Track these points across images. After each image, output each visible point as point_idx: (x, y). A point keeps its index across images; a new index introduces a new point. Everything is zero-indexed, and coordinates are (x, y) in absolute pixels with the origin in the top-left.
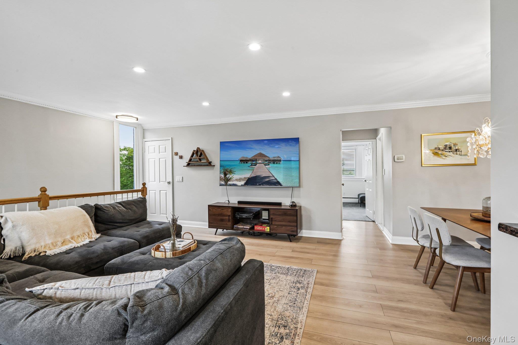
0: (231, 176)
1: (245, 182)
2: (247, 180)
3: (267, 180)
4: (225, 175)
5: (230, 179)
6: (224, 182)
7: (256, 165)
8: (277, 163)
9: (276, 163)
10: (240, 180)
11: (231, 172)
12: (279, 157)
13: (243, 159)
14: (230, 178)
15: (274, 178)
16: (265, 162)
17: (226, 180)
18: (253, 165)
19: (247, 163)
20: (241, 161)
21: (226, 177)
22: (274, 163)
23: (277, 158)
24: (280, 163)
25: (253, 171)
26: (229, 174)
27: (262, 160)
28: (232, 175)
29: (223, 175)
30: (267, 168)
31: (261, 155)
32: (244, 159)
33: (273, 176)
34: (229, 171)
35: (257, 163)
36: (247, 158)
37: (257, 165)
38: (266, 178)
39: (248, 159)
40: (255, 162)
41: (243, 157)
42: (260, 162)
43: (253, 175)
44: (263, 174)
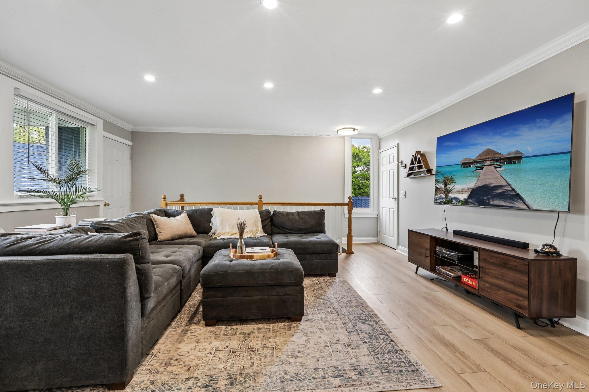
0: (451, 187)
1: (468, 194)
2: (471, 192)
3: (499, 191)
4: (446, 185)
5: (450, 191)
6: (444, 195)
7: (482, 169)
8: (515, 163)
9: (513, 163)
10: (462, 192)
11: (452, 181)
12: (518, 152)
13: (465, 162)
14: (450, 189)
15: (511, 189)
16: (495, 163)
17: (447, 192)
18: (478, 169)
19: (470, 166)
20: (463, 164)
21: (447, 188)
22: (510, 163)
23: (515, 154)
24: (520, 163)
25: (479, 178)
26: (450, 184)
27: (490, 160)
28: (453, 184)
29: (443, 185)
30: (499, 172)
31: (489, 152)
32: (467, 162)
33: (509, 185)
34: (449, 179)
35: (483, 166)
36: (470, 159)
37: (484, 169)
38: (497, 189)
39: (472, 161)
40: (481, 165)
41: (465, 159)
42: (488, 163)
43: (479, 185)
44: (494, 183)
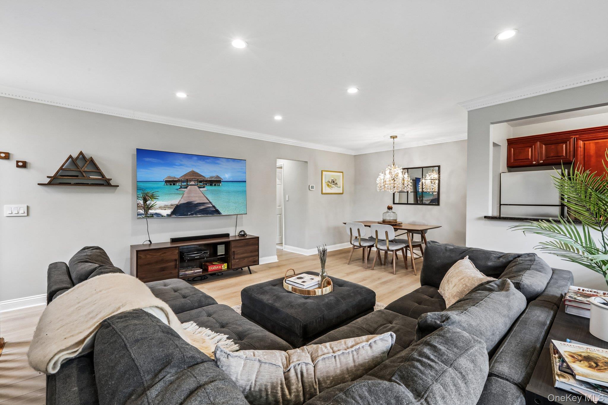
0: (152, 203)
1: (172, 210)
2: (175, 208)
3: (202, 207)
4: (145, 200)
5: (151, 207)
6: (143, 211)
7: (186, 188)
8: (215, 185)
9: (214, 185)
10: (165, 208)
11: (153, 197)
12: (218, 177)
13: (169, 180)
14: (151, 205)
15: (212, 206)
16: (199, 184)
17: (147, 208)
18: (182, 187)
19: (174, 184)
20: (167, 182)
21: (146, 204)
22: (211, 185)
23: (215, 178)
24: (219, 185)
25: (183, 196)
26: (151, 200)
27: (194, 181)
28: (155, 201)
29: (142, 201)
30: (202, 192)
31: (193, 173)
32: (171, 180)
33: (210, 203)
34: (150, 195)
35: (188, 185)
36: (175, 178)
37: (188, 188)
38: (200, 206)
39: (176, 180)
40: (185, 184)
41: (170, 177)
42: (192, 183)
43: (183, 201)
44: (197, 200)
